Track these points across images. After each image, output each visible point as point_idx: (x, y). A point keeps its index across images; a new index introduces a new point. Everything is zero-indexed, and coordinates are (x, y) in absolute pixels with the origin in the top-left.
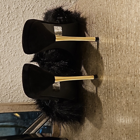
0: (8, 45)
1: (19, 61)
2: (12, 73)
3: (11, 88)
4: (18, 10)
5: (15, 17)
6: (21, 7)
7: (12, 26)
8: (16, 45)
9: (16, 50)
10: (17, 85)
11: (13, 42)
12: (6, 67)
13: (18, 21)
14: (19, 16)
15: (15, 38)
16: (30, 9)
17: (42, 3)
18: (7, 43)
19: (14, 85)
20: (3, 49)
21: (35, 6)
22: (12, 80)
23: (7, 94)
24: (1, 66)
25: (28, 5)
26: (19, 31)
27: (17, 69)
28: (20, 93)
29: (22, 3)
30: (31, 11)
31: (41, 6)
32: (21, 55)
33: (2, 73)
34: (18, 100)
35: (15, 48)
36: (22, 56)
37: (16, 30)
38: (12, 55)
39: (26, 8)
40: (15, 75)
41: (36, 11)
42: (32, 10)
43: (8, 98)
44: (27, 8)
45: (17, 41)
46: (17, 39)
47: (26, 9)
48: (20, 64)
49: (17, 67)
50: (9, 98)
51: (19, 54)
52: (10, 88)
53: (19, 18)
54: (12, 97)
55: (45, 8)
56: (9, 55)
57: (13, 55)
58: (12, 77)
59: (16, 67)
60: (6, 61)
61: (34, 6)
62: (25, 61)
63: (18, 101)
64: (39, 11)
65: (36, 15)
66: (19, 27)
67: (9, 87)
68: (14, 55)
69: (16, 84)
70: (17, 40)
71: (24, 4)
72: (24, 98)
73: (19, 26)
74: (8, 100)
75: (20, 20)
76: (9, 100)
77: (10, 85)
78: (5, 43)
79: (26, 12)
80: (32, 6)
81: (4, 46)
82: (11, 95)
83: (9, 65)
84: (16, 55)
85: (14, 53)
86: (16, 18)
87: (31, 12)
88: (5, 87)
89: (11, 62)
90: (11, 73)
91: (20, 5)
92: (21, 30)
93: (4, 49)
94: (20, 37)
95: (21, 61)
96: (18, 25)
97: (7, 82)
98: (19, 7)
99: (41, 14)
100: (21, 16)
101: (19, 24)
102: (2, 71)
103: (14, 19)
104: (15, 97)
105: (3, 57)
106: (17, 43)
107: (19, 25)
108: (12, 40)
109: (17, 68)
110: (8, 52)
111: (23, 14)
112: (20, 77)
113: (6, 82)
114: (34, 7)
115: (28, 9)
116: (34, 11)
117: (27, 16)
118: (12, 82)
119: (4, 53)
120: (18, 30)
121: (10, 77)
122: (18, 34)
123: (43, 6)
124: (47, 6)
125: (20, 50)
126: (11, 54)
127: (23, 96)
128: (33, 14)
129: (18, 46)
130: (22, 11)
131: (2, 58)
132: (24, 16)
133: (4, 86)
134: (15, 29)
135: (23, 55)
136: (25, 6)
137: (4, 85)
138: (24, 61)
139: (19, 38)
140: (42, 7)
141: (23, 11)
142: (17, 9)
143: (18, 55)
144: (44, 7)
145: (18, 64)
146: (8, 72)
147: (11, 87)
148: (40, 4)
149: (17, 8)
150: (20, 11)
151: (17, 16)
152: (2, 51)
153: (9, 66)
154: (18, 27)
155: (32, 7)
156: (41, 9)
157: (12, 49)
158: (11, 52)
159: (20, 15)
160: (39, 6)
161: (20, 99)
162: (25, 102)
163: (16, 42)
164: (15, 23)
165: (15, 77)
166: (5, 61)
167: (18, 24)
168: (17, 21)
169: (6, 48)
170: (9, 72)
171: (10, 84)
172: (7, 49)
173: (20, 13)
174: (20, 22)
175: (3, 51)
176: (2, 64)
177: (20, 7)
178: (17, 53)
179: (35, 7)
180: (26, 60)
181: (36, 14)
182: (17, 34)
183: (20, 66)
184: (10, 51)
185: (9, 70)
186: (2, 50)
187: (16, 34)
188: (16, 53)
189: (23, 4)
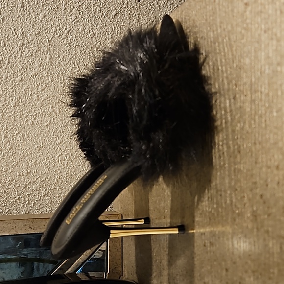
0: (20, 104)
1: (42, 134)
2: (29, 158)
3: (28, 187)
4: (40, 38)
5: (35, 51)
6: (46, 31)
7: (28, 68)
8: (35, 105)
9: (36, 115)
10: (39, 180)
12: (18, 146)
13: (40, 59)
14: (42, 50)
15: (35, 90)
17: (84, 25)
18: (20, 101)
19: (33, 181)
20: (11, 112)
21: (72, 29)
22: (29, 171)
23: (19, 199)
24: (8, 144)
25: (58, 29)
27: (39, 150)
28: (44, 196)
29: (47, 24)
30: (64, 38)
31: (84, 30)
32: (46, 124)
33: (9, 157)
34: (39, 209)
35: (34, 110)
36: (47, 125)
37: (36, 75)
38: (29, 124)
39: (56, 34)
40: (34, 161)
41: (74, 40)
42: (66, 37)
43: (22, 205)
45: (38, 96)
46: (37, 93)
48: (43, 140)
49: (39, 145)
50: (24, 206)
51: (41, 121)
53: (43, 52)
54: (29, 204)
56: (22, 123)
58: (30, 165)
59: (36, 146)
60: (17, 134)
61: (70, 29)
62: (54, 135)
63: (40, 211)
64: (79, 39)
65: (74, 47)
66: (42, 70)
68: (33, 124)
69: (37, 179)
70: (38, 95)
71: (52, 26)
72: (52, 206)
73: (41, 68)
74: (22, 210)
75: (44, 57)
76: (24, 210)
77: (24, 181)
78: (16, 100)
79: (54, 42)
80: (66, 29)
81: (14, 106)
82: (27, 200)
83: (22, 142)
84: (37, 124)
85: (33, 119)
87: (65, 42)
88: (16, 184)
90: (27, 158)
91: (43, 29)
93: (13, 112)
94: (44, 89)
95: (46, 135)
96: (40, 66)
97: (19, 175)
99: (83, 44)
100: (46, 48)
101: (41, 63)
102: (10, 154)
103: (32, 55)
104: (34, 203)
105: (11, 128)
106: (38, 100)
107: (42, 66)
108: (29, 95)
109: (38, 148)
110: (20, 117)
111: (50, 45)
112: (43, 165)
113: (18, 174)
114: (70, 31)
115: (59, 35)
116: (71, 39)
118: (29, 175)
119: (13, 120)
120: (41, 76)
121: (24, 166)
122: (39, 84)
123: (87, 29)
124: (94, 30)
125: (44, 113)
126: (27, 121)
127: (49, 201)
128: (67, 44)
129: (40, 105)
130: (47, 40)
131: (10, 130)
132: (52, 49)
133: (14, 183)
134: (34, 73)
135: (50, 122)
136: (54, 30)
137: (14, 181)
138: (52, 134)
139: (42, 90)
141: (50, 40)
142: (38, 35)
144: (88, 31)
145: (41, 141)
146: (22, 155)
147: (26, 185)
148: (82, 27)
149: (39, 33)
150: (44, 40)
151: (38, 48)
152: (10, 116)
153: (23, 144)
154: (40, 70)
155: (66, 32)
156: (84, 36)
157: (29, 112)
158: (26, 117)
159: (44, 46)
160: (80, 30)
161: (43, 207)
164: (34, 62)
165: (35, 164)
166: (15, 134)
168: (37, 59)
169: (17, 109)
171: (24, 179)
172: (19, 111)
174: (43, 60)
175: (12, 116)
176: (9, 141)
177: (44, 32)
179: (72, 32)
180: (55, 132)
181: (75, 45)
183: (44, 145)
184: (24, 116)
185: (23, 152)
186: (10, 114)
187: (36, 84)
188: (36, 120)
189: (50, 25)
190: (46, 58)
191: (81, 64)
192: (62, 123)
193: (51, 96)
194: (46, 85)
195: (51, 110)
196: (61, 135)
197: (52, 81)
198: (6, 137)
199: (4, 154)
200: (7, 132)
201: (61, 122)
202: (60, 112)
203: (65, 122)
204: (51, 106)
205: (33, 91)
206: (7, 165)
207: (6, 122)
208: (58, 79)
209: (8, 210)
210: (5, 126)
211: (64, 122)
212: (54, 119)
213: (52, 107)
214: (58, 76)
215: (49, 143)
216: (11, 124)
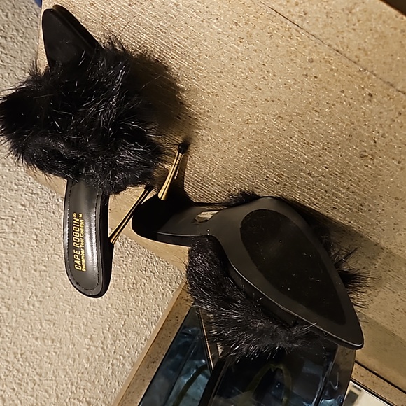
0: (10, 302)
1: (58, 300)
2: (76, 328)
3: (105, 348)
8: (21, 287)
9: (32, 293)
10: (105, 332)
11: (10, 287)
12: (55, 331)
15: (5, 278)
18: (6, 300)
19: (103, 339)
20: (12, 317)
22: (89, 337)
23: (112, 365)
24: (46, 341)
27: (73, 313)
28: (126, 336)
32: (49, 289)
33: (61, 348)
34: (137, 350)
35: (27, 291)
36: (51, 288)
38: (38, 306)
40: (81, 325)
43: (121, 366)
45: (14, 279)
48: (66, 302)
49: (68, 310)
50: (123, 364)
51: (44, 292)
52: (104, 350)
54: (124, 358)
56: (32, 312)
57: (37, 304)
58: (83, 332)
59: (67, 313)
60: (41, 325)
62: (67, 288)
63: (139, 350)
67: (102, 351)
68: (41, 302)
69: (103, 333)
70: (11, 278)
72: (141, 335)
74: (127, 369)
76: (127, 367)
77: (97, 348)
78: (3, 304)
81: (9, 310)
82: (118, 357)
83: (54, 325)
84: (44, 298)
85: (35, 299)
88: (95, 358)
89: (49, 317)
90: (74, 331)
93: (14, 315)
94: (10, 268)
95: (61, 296)
97: (88, 349)
102: (59, 345)
104: (127, 351)
105: (30, 327)
106: (18, 281)
108: (6, 286)
110: (25, 310)
112: (92, 317)
113: (85, 350)
118: (94, 339)
119: (23, 320)
121: (81, 338)
125: (36, 283)
126: (33, 306)
127: (135, 335)
129: (25, 281)
131: (32, 329)
133: (93, 360)
135: (51, 283)
137: (90, 358)
138: (64, 288)
139: (9, 270)
143: (44, 295)
145: (65, 305)
146: (67, 334)
147: (102, 348)
152: (16, 321)
153: (56, 325)
157: (25, 297)
158: (28, 304)
161: (137, 345)
162: (148, 337)
163: (15, 281)
165: (87, 326)
166: (40, 328)
169: (14, 309)
170: (69, 332)
171: (94, 346)
172: (17, 308)
175: (18, 319)
176: (43, 338)
178: (39, 295)
180: (64, 285)
183: (71, 304)
184: (26, 306)
185: (66, 331)
186: (14, 319)
191: (7, 212)
193: (22, 264)
194: (7, 263)
195: (37, 274)
197: (6, 254)
198: (37, 339)
199: (55, 352)
200: (32, 335)
201: (58, 272)
202: (45, 266)
204: (33, 272)
205: (5, 280)
206: (69, 356)
207: (20, 328)
208: (8, 245)
209: (117, 383)
210: (25, 332)
212: (50, 277)
213: (35, 271)
214: (4, 244)
215: (73, 298)
216: (27, 325)
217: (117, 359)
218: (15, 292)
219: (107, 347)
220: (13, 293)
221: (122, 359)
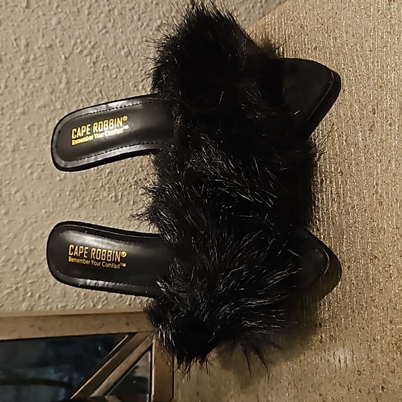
0: (22, 148)
1: (52, 194)
2: (33, 229)
3: (30, 271)
4: (52, 52)
5: (45, 72)
6: (61, 44)
7: (34, 96)
8: (44, 149)
9: (44, 164)
11: (37, 139)
12: (18, 209)
13: (52, 84)
14: (54, 70)
15: (44, 129)
16: (85, 52)
17: (117, 37)
18: (21, 143)
19: (38, 262)
20: (7, 159)
21: (99, 43)
22: (32, 247)
23: (17, 289)
24: (2, 206)
25: (79, 41)
26: (55, 109)
27: (48, 217)
28: (55, 284)
29: (63, 34)
30: (86, 56)
31: (116, 45)
32: (58, 178)
33: (4, 226)
34: (47, 305)
35: (42, 158)
36: (60, 180)
37: (45, 107)
38: (34, 178)
39: (75, 48)
40: (40, 232)
41: (101, 58)
42: (90, 54)
43: (21, 298)
44: (77, 49)
46: (47, 133)
47: (73, 49)
48: (54, 202)
49: (47, 210)
50: (24, 300)
51: (52, 175)
53: (56, 74)
54: (31, 296)
55: (126, 50)
56: (24, 176)
57: (35, 175)
58: (34, 238)
59: (43, 211)
60: (16, 192)
61: (96, 43)
62: (69, 195)
63: (49, 307)
64: (109, 58)
65: (101, 69)
66: (54, 99)
67: (25, 268)
68: (40, 178)
71: (69, 36)
73: (53, 96)
74: (21, 306)
75: (57, 81)
76: (24, 305)
77: (25, 262)
78: (16, 142)
79: (73, 60)
80: (90, 42)
81: (13, 151)
82: (28, 290)
83: (24, 205)
84: (45, 178)
85: (40, 170)
86: (47, 73)
87: (88, 61)
88: (13, 267)
89: (29, 196)
90: (30, 228)
91: (58, 40)
92: (59, 107)
93: (10, 160)
95: (58, 195)
96: (52, 93)
97: (18, 253)
98: (56, 44)
99: (115, 65)
100: (60, 68)
101: (53, 90)
102: (5, 222)
103: (40, 78)
104: (40, 296)
105: (7, 182)
107: (54, 93)
108: (35, 135)
109: (47, 214)
110: (21, 167)
111: (66, 63)
113: (16, 252)
114: (96, 46)
115: (79, 50)
116: (96, 58)
117: (78, 71)
118: (32, 254)
119: (10, 170)
120: (52, 108)
121: (26, 239)
122: (50, 119)
123: (120, 44)
124: (129, 46)
126: (31, 173)
128: (92, 65)
130: (63, 57)
131: (6, 185)
132: (69, 69)
133: (10, 266)
134: (42, 103)
135: (65, 176)
136: (72, 43)
137: (11, 262)
138: (68, 193)
140: (118, 46)
141: (67, 56)
142: (49, 49)
143: (49, 177)
144: (121, 47)
145: (51, 204)
146: (22, 223)
147: (28, 269)
148: (113, 41)
149: (51, 46)
150: (58, 56)
151: (49, 68)
152: (6, 165)
153: (24, 207)
154: (52, 100)
155: (89, 46)
156: (116, 54)
157: (35, 159)
158: (30, 167)
159: (59, 65)
160: (110, 44)
161: (53, 301)
162: (68, 307)
163: (46, 141)
164: (43, 88)
166: (13, 193)
167: (51, 90)
168: (48, 83)
169: (16, 155)
170: (25, 224)
171: (25, 259)
172: (19, 158)
173: (57, 62)
174: (57, 86)
175: (9, 166)
176: (4, 202)
177: (58, 45)
179: (99, 46)
180: (71, 191)
181: (102, 66)
182: (48, 119)
183: (55, 209)
184: (27, 166)
185: (25, 220)
186: (6, 162)
187: (45, 119)
188: (45, 173)
189: (67, 36)
190: (60, 82)
191: (110, 94)
192: (82, 178)
196: (80, 196)
203: (86, 177)
205: (41, 130)
211: (84, 176)
215: (63, 207)
216: (8, 178)
217: (25, 290)
218: (35, 147)
219: (32, 272)
220: (33, 145)
221: (29, 294)
